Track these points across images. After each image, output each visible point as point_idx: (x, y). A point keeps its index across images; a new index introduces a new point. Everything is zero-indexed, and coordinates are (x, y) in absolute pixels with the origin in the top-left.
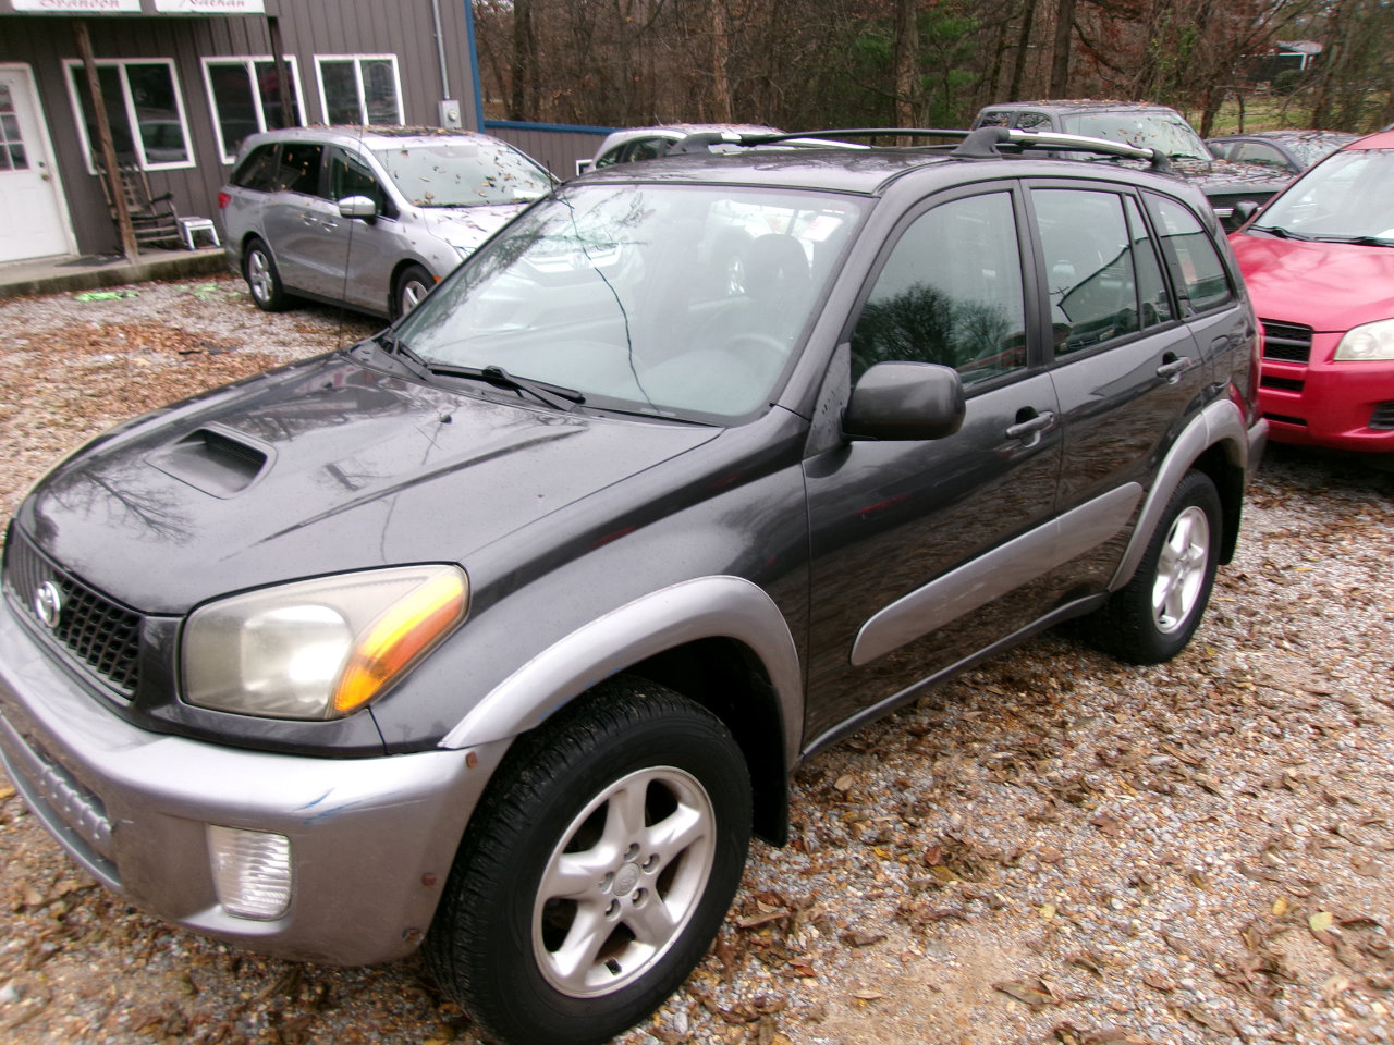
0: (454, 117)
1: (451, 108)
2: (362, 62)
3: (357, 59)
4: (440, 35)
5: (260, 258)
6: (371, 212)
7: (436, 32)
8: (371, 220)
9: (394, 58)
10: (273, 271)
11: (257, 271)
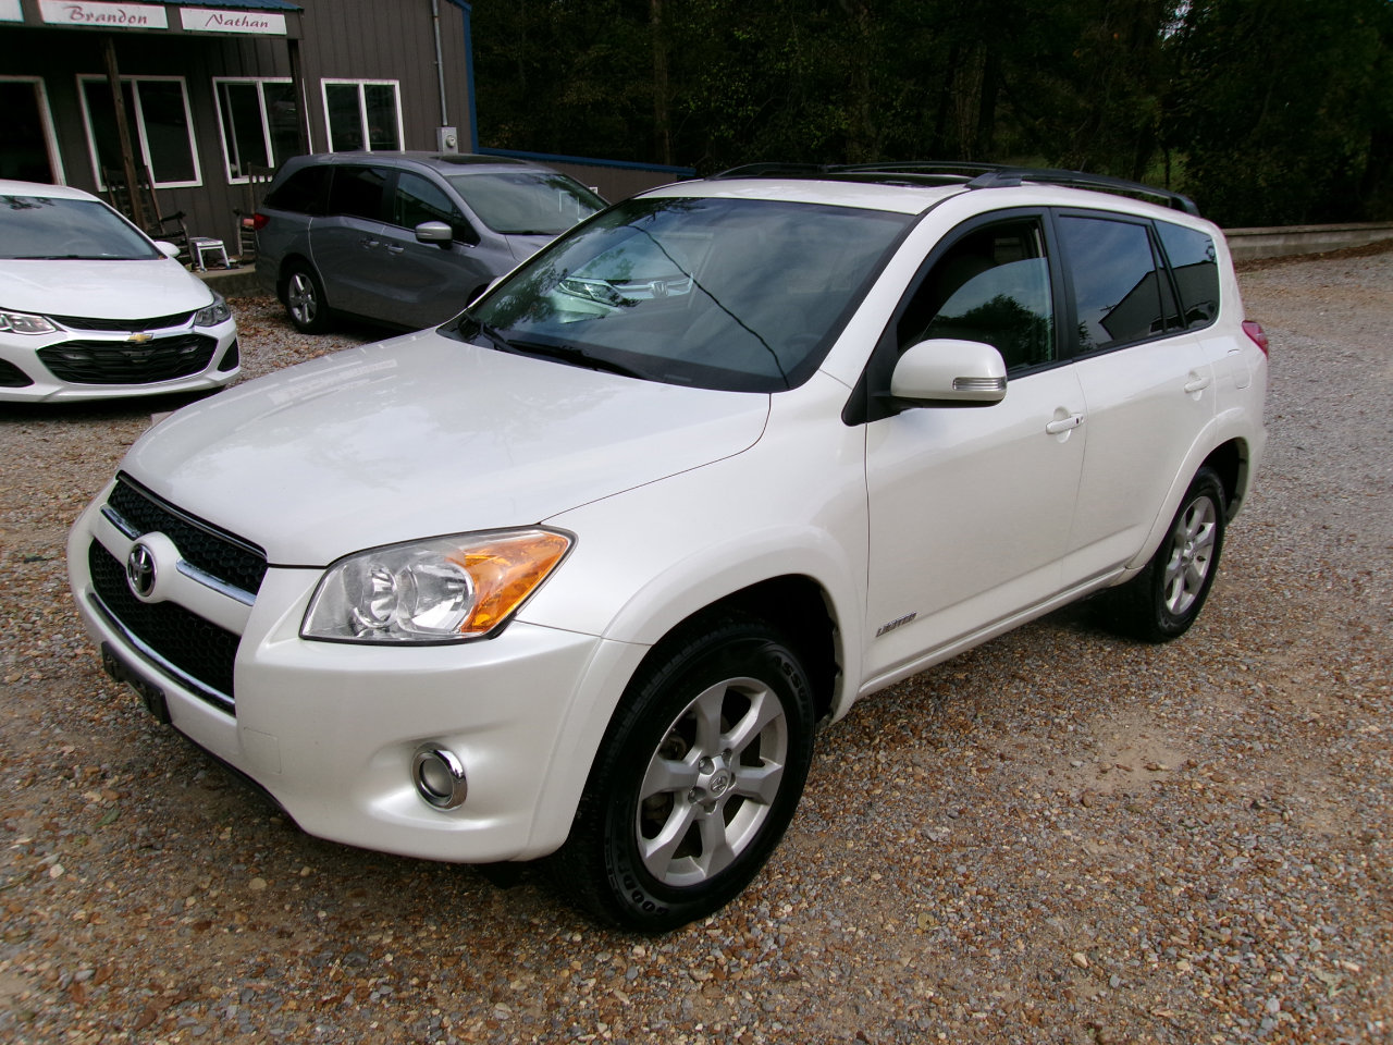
0: (452, 143)
1: (449, 134)
2: (366, 87)
3: (362, 83)
4: (440, 62)
5: (303, 280)
6: (449, 237)
7: (437, 60)
8: (445, 244)
9: (397, 84)
10: (318, 293)
11: (298, 292)
